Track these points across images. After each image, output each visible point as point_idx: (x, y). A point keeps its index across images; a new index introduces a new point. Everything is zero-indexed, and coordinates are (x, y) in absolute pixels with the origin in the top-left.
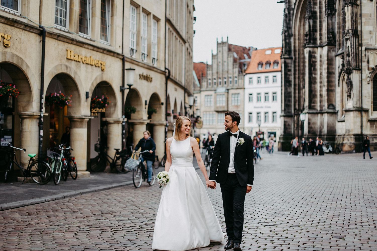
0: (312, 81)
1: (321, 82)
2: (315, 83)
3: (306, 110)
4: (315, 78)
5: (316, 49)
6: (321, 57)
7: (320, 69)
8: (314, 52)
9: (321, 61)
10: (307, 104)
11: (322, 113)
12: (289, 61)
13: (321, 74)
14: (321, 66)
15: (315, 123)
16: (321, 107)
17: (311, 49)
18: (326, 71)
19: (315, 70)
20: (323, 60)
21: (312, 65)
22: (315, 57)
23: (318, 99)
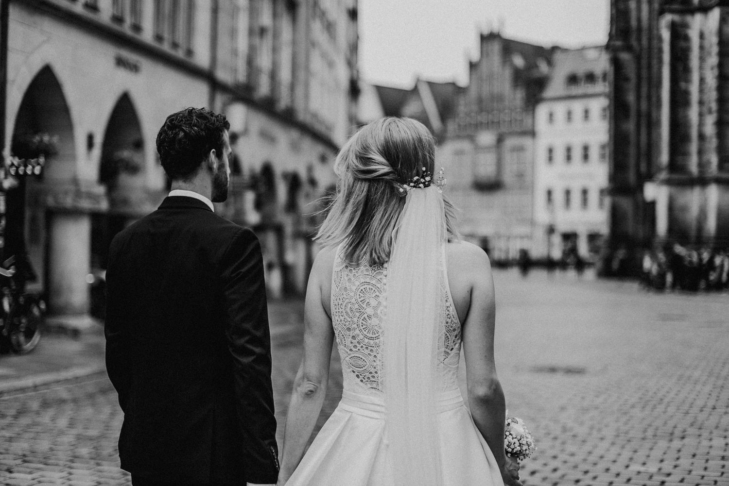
0: (680, 100)
1: (701, 103)
2: (687, 103)
3: (663, 175)
4: (686, 93)
5: (689, 19)
6: (702, 36)
7: (701, 68)
8: (686, 26)
9: (701, 47)
10: (664, 158)
11: (702, 181)
12: (625, 56)
13: (702, 80)
14: (702, 59)
15: (685, 209)
16: (702, 165)
17: (676, 18)
18: (716, 72)
19: (687, 70)
20: (706, 43)
21: (680, 57)
22: (687, 38)
23: (694, 147)
